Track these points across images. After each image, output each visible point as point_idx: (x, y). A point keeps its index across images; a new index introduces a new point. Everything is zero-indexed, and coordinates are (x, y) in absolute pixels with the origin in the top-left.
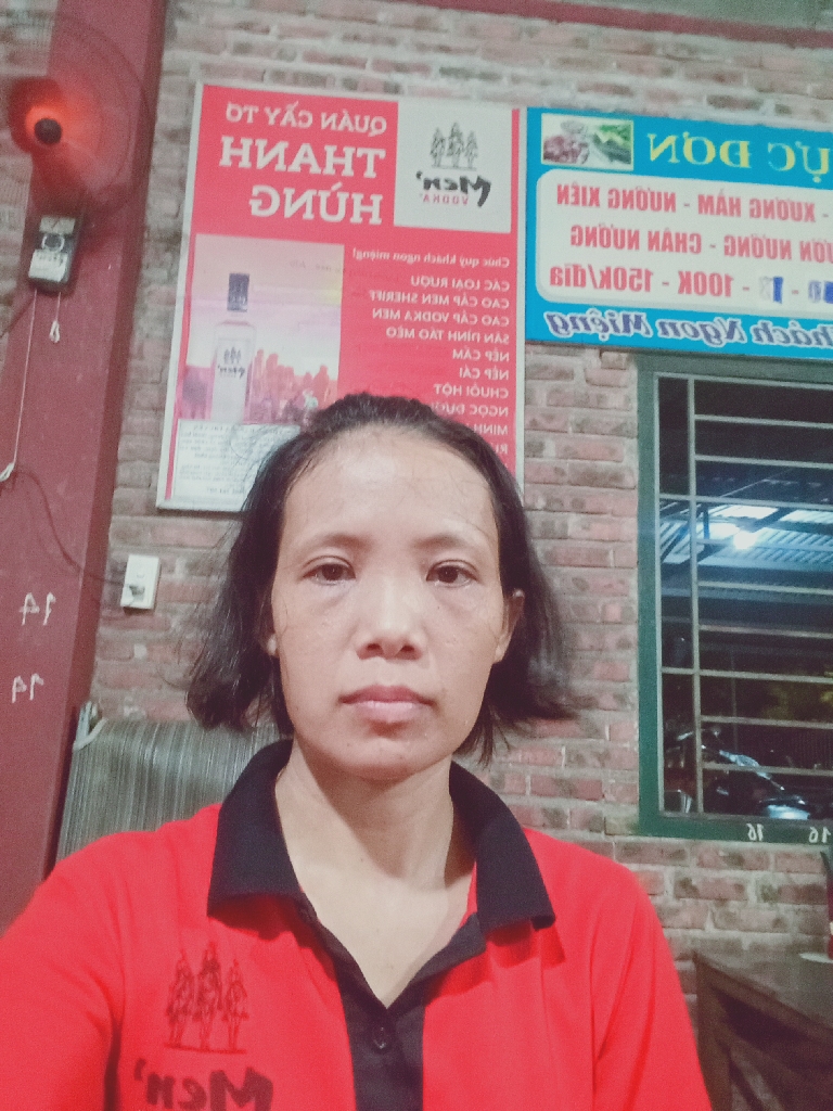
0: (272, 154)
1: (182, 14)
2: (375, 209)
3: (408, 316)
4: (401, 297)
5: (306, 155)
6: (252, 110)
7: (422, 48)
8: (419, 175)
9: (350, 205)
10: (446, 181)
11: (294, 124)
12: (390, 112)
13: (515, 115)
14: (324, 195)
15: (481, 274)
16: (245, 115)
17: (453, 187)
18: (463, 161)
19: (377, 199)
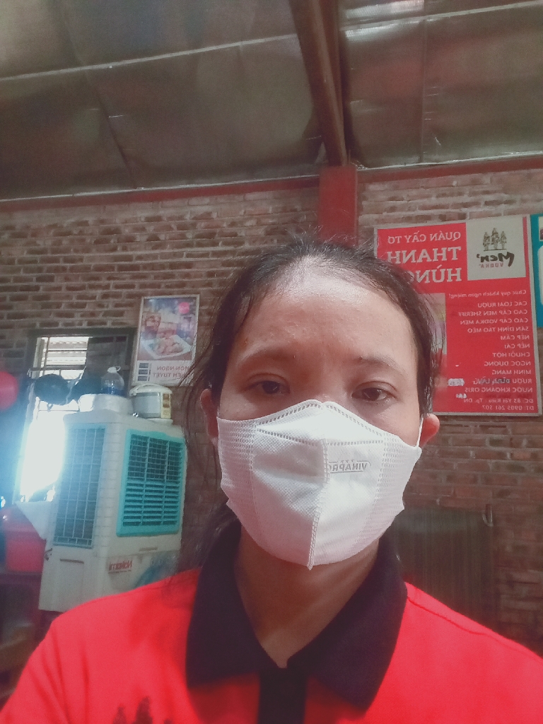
0: (409, 257)
1: (365, 198)
2: (458, 275)
3: (477, 322)
4: (473, 314)
5: (424, 254)
6: (399, 237)
7: (474, 194)
8: (478, 256)
9: (446, 273)
10: (491, 256)
11: (418, 241)
12: (462, 229)
13: (525, 220)
14: (434, 271)
15: (513, 298)
16: (396, 240)
17: (495, 259)
18: (499, 246)
19: (458, 270)
